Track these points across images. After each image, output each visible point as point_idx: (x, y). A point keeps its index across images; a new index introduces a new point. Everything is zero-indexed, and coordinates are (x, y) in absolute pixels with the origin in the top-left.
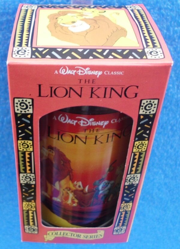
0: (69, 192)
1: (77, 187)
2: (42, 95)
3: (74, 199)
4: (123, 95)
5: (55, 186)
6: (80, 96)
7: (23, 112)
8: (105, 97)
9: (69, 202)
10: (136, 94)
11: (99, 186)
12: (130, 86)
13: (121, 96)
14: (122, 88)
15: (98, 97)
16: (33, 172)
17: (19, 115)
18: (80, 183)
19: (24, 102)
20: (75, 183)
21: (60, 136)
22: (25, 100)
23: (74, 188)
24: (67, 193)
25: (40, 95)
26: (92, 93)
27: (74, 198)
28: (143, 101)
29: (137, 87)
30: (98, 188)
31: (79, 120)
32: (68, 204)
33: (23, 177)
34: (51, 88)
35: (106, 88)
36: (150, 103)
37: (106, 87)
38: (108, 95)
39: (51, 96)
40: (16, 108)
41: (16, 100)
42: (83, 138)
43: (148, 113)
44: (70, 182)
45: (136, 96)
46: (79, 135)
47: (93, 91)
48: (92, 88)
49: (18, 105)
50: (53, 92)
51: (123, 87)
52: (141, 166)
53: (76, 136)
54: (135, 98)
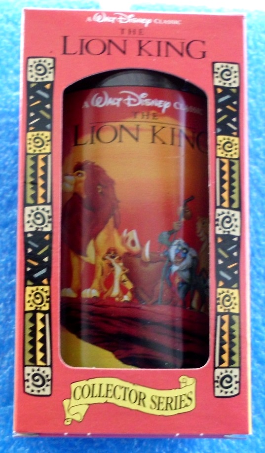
0: (113, 261)
1: (129, 244)
2: (68, 52)
3: (124, 281)
4: (185, 54)
5: (86, 256)
6: (124, 52)
7: (39, 80)
8: (159, 55)
9: (116, 291)
10: (204, 53)
11: (169, 247)
12: (192, 41)
13: (181, 54)
14: (183, 43)
15: (150, 55)
16: (49, 201)
17: (33, 85)
18: (133, 235)
19: (42, 63)
20: (125, 234)
21: (95, 135)
22: (43, 59)
23: (122, 250)
24: (111, 266)
25: (65, 53)
26: (141, 48)
27: (124, 277)
28: (217, 65)
29: (203, 42)
30: (169, 252)
31: (125, 96)
32: (113, 299)
33: (30, 216)
34: (82, 40)
35: (159, 42)
36: (226, 68)
37: (159, 40)
38: (163, 53)
39: (81, 53)
40: (30, 74)
41: (31, 61)
42: (133, 129)
43: (227, 85)
44: (115, 234)
45: (204, 56)
46: (125, 124)
47: (142, 45)
48: (140, 42)
49: (33, 69)
50: (85, 47)
51: (182, 41)
52: (236, 191)
53: (122, 127)
54: (203, 59)
